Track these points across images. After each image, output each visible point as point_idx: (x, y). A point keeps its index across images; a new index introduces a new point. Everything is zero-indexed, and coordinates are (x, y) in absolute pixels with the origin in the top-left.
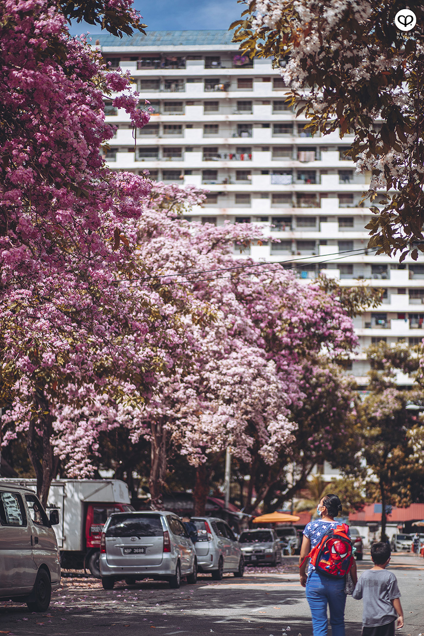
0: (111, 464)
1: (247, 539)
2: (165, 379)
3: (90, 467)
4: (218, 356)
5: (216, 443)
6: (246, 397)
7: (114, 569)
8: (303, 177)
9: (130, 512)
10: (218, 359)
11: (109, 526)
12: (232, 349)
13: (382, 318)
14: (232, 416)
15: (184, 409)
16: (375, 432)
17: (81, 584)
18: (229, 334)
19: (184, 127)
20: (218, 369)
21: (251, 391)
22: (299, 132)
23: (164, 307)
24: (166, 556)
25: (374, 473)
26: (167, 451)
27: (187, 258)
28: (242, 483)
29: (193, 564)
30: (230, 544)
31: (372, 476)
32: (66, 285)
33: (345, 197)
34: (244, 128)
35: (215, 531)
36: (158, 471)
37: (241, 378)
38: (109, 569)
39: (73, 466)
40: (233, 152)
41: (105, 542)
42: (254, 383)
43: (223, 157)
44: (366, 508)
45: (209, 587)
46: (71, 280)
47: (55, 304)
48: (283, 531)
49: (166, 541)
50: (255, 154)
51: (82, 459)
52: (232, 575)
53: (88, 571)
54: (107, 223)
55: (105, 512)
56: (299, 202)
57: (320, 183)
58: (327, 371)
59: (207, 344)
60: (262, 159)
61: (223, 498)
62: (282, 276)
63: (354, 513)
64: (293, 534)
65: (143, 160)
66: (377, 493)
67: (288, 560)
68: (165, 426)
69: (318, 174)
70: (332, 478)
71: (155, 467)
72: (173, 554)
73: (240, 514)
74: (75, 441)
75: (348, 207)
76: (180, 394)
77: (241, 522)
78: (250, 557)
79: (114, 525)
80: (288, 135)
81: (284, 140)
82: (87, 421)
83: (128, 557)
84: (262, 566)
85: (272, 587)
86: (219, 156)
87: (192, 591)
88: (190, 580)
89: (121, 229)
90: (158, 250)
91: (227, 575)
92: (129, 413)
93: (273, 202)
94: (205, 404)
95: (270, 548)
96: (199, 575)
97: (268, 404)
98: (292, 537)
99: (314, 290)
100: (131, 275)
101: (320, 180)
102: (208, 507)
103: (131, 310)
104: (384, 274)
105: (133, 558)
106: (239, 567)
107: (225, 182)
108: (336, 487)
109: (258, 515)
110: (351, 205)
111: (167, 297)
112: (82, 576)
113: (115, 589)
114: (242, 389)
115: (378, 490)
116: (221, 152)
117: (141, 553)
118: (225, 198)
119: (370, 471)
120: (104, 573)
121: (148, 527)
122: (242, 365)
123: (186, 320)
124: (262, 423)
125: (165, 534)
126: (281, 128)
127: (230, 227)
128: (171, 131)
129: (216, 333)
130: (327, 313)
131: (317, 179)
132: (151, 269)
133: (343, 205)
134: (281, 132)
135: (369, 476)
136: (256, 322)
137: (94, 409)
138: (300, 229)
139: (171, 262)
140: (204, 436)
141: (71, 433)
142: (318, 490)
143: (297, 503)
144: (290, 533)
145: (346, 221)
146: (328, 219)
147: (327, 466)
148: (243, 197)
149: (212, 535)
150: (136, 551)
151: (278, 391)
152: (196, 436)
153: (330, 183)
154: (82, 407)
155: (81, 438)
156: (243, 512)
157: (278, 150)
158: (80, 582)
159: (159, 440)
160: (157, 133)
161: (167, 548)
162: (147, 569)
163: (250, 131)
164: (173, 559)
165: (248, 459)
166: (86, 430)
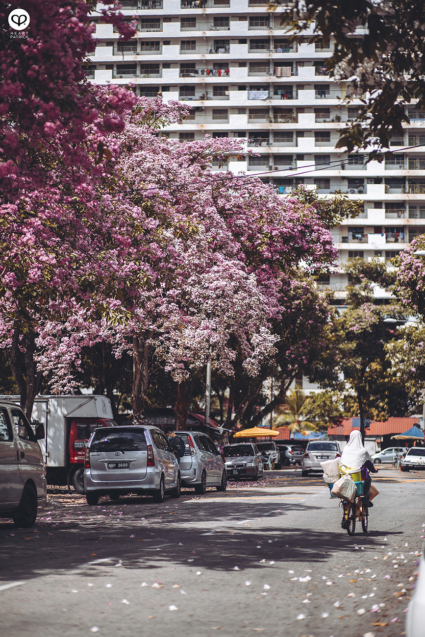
0: (91, 381)
1: (229, 453)
2: (147, 294)
3: (73, 383)
4: (200, 269)
5: (199, 358)
6: (228, 311)
7: (98, 484)
8: (279, 92)
9: (113, 426)
10: (200, 273)
11: (93, 440)
12: (213, 262)
13: (358, 232)
14: (215, 330)
15: (166, 324)
16: (353, 345)
17: (65, 500)
18: (210, 247)
19: (161, 44)
20: (199, 283)
21: (234, 304)
22: (276, 47)
23: (147, 221)
24: (150, 470)
25: (352, 388)
26: (149, 366)
27: (168, 171)
28: (222, 399)
29: (176, 478)
30: (213, 457)
31: (350, 390)
32: (51, 198)
33: (321, 112)
34: (221, 44)
35: (198, 445)
36: (140, 386)
37: (224, 291)
38: (93, 484)
39: (57, 382)
40: (211, 67)
41: (89, 457)
42: (236, 296)
43: (200, 72)
44: (344, 422)
45: (194, 501)
46: (56, 194)
47: (41, 218)
48: (264, 446)
49: (150, 455)
50: (232, 69)
51: (65, 375)
52: (214, 489)
53: (72, 487)
54: (90, 137)
55: (88, 426)
56: (275, 117)
57: (297, 99)
58: (304, 284)
59: (189, 258)
60: (238, 75)
61: (204, 414)
62: (262, 190)
63: (332, 427)
64: (273, 449)
65: (121, 77)
66: (355, 406)
67: (269, 474)
68: (148, 341)
69: (294, 89)
70: (311, 393)
71: (137, 382)
72: (157, 468)
73: (221, 429)
74: (58, 357)
75: (325, 122)
76: (163, 308)
77: (222, 437)
78: (232, 471)
79: (99, 439)
80: (265, 50)
81: (260, 55)
82: (69, 337)
83: (112, 472)
84: (244, 481)
85: (255, 500)
86: (196, 72)
87: (176, 506)
88: (174, 494)
89: (104, 142)
90: (139, 164)
91: (209, 489)
92: (111, 329)
93: (250, 117)
94: (188, 318)
95: (251, 462)
96: (182, 490)
97: (250, 317)
98: (271, 452)
99: (293, 203)
100: (113, 189)
101: (297, 95)
102: (189, 422)
103: (114, 224)
104: (361, 188)
105: (117, 473)
106: (222, 480)
107: (202, 98)
108: (314, 402)
109: (238, 430)
110: (327, 120)
111: (150, 212)
112: (65, 492)
113: (99, 505)
114: (224, 302)
115: (356, 404)
116: (198, 68)
117: (125, 468)
118: (203, 113)
119: (348, 386)
120: (89, 488)
121: (131, 441)
122: (223, 278)
123: (168, 234)
124: (244, 336)
125: (149, 448)
126: (257, 43)
127: (211, 140)
128: (148, 47)
129: (197, 247)
130: (306, 227)
131: (294, 94)
132: (133, 183)
133: (319, 120)
134: (257, 48)
135: (347, 390)
136: (237, 235)
137: (77, 325)
138: (277, 143)
139: (152, 175)
140: (187, 351)
141: (54, 349)
142: (297, 404)
143: (276, 418)
144: (270, 447)
145: (322, 136)
146: (305, 134)
147: (305, 380)
148: (221, 113)
149: (196, 449)
150: (120, 465)
151: (260, 303)
152: (180, 352)
153: (307, 97)
154: (64, 323)
155: (63, 354)
156: (223, 427)
157: (255, 65)
158: (64, 498)
159: (141, 355)
160: (135, 49)
161: (151, 463)
162: (131, 483)
163: (227, 47)
164: (157, 473)
165: (231, 373)
166: (68, 346)
